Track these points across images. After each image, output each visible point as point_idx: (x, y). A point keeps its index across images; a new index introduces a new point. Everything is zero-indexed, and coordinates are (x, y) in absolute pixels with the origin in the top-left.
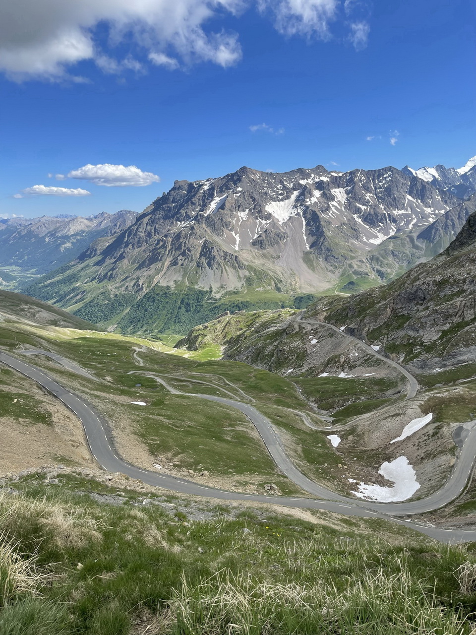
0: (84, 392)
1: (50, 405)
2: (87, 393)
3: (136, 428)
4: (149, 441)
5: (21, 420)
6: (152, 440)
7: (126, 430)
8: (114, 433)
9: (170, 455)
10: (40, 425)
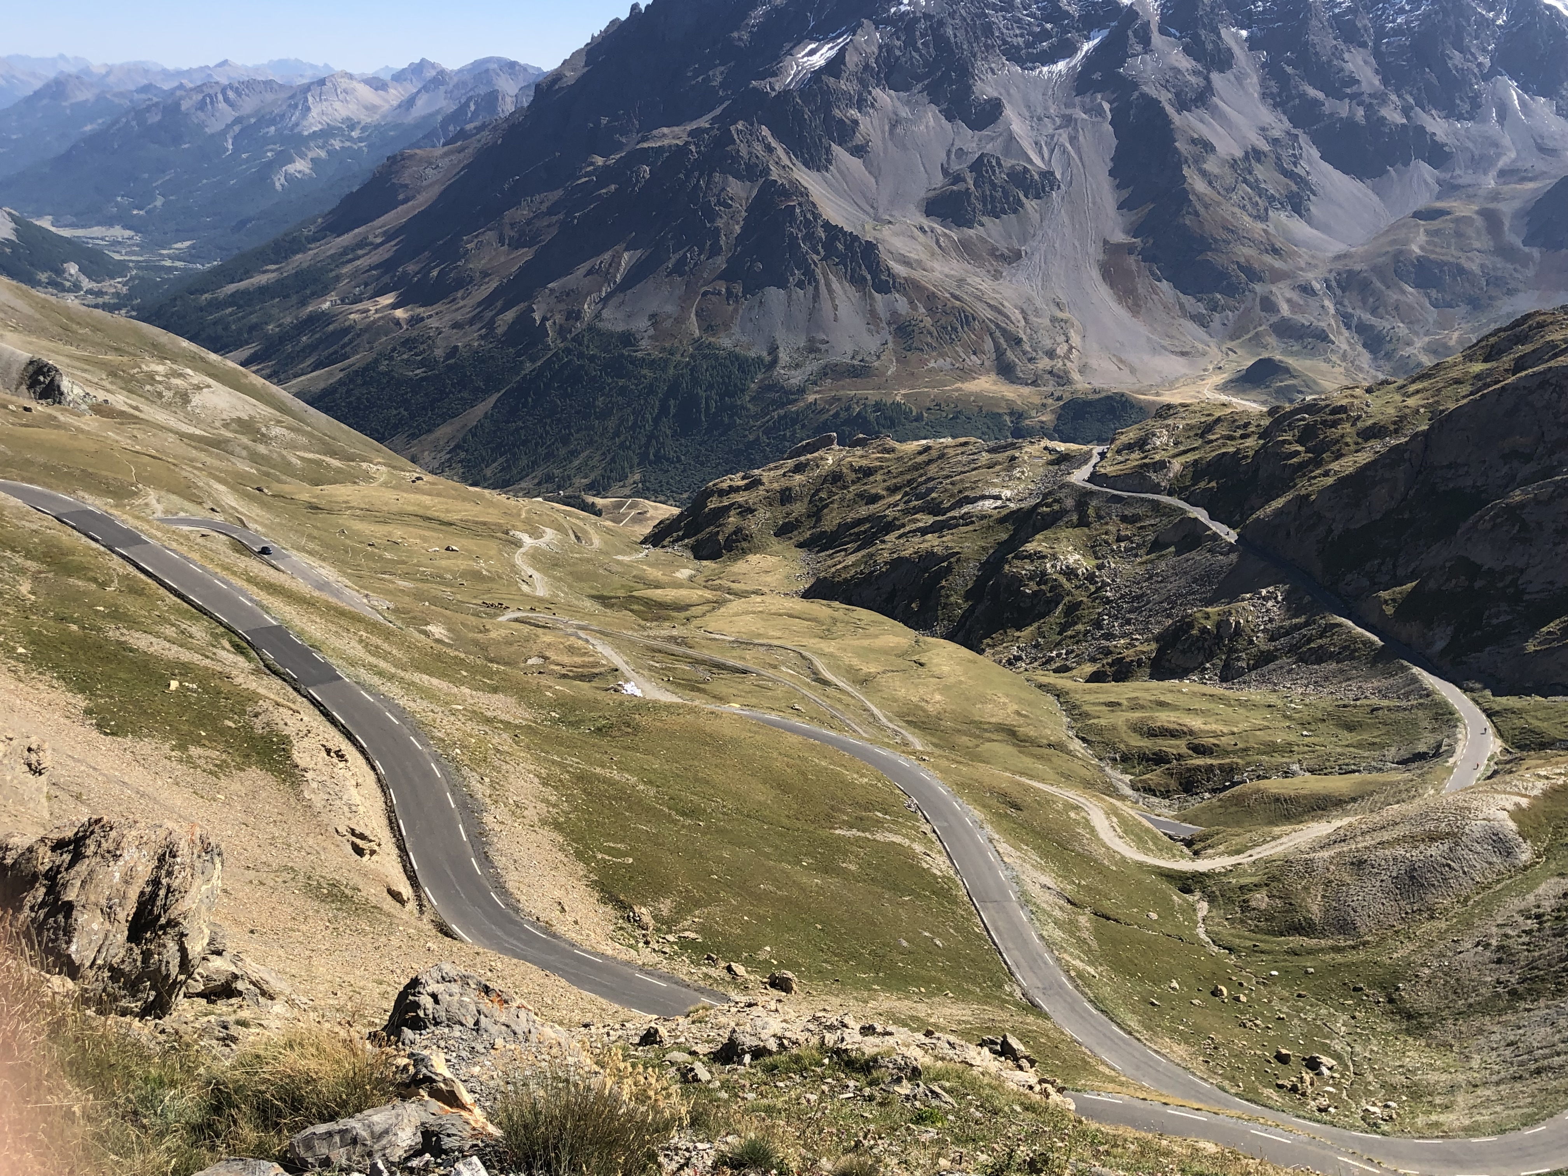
0: (381, 674)
1: (281, 709)
2: (391, 677)
3: (554, 806)
4: (599, 856)
5: (194, 751)
6: (610, 851)
7: (526, 813)
8: (488, 819)
9: (666, 907)
10: (255, 774)
